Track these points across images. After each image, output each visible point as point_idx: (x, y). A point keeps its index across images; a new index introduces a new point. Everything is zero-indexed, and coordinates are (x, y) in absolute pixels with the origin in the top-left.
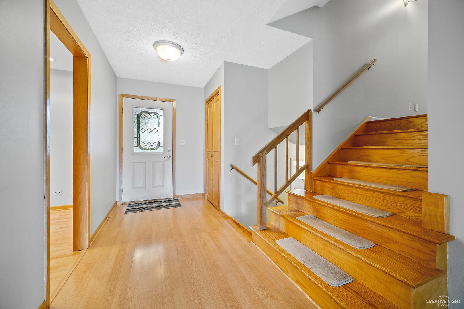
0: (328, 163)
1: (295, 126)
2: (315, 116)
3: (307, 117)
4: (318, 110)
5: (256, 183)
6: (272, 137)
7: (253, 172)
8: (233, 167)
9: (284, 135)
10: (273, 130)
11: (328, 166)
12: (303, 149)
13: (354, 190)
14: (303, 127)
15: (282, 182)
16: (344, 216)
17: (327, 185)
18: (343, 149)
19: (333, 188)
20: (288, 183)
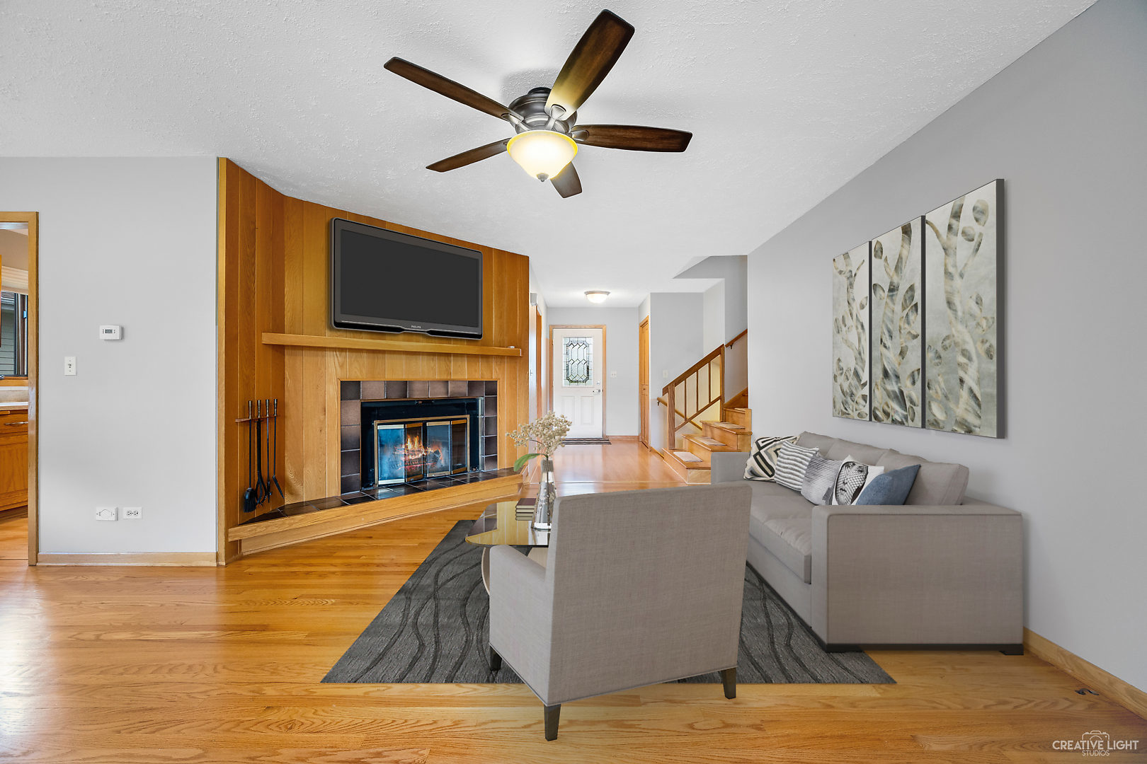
0: (743, 395)
1: (706, 360)
2: (726, 351)
3: (719, 351)
4: (730, 345)
8: (660, 401)
9: (694, 369)
11: (743, 398)
20: (699, 412)
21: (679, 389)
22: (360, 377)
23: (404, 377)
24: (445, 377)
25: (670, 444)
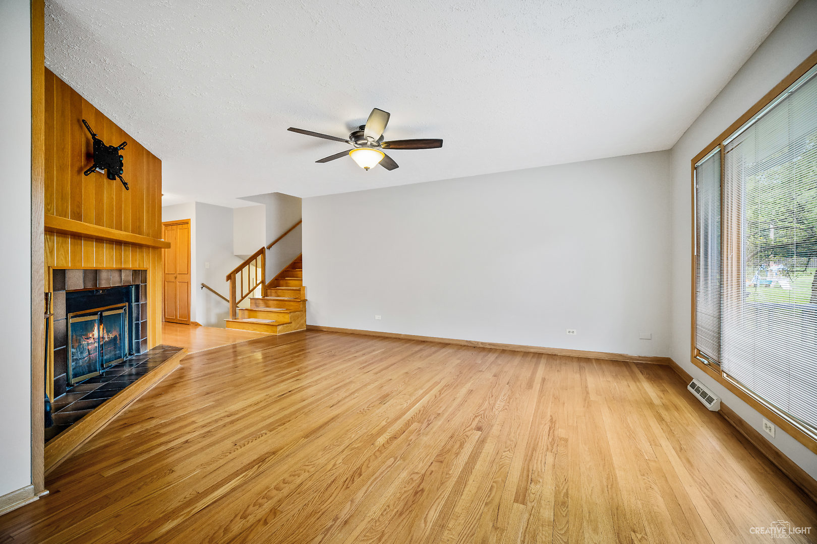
0: (276, 279)
1: (254, 257)
2: (267, 251)
3: (262, 252)
4: (269, 248)
5: (228, 301)
6: (241, 262)
7: (225, 288)
8: (203, 286)
9: (247, 263)
10: (239, 257)
11: (276, 281)
12: (259, 270)
13: (284, 291)
14: (259, 258)
15: (246, 291)
16: (277, 302)
17: (273, 291)
18: (286, 271)
19: (276, 292)
20: (250, 292)
21: (238, 276)
22: (65, 265)
23: (94, 265)
24: (119, 266)
25: (233, 315)
